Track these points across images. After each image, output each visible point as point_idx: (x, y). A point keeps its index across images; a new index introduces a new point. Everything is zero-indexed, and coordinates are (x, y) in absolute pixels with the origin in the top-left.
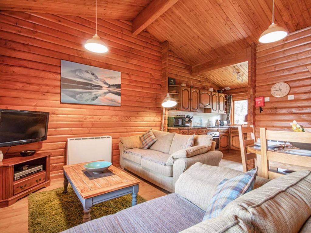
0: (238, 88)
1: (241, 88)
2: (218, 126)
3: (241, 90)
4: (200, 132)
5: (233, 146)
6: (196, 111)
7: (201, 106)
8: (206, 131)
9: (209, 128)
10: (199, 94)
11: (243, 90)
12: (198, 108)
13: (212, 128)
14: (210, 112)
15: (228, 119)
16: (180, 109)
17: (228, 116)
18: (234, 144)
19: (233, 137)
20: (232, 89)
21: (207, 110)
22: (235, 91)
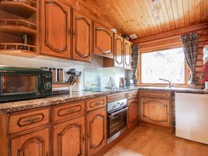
0: (146, 36)
1: (150, 35)
2: (123, 87)
3: (151, 38)
4: (92, 105)
5: (144, 116)
6: (87, 59)
7: (97, 52)
8: (105, 100)
9: (111, 93)
10: (91, 26)
11: (153, 37)
12: (89, 55)
13: (116, 92)
14: (113, 65)
15: (134, 76)
16: (38, 50)
17: (134, 72)
18: (146, 114)
19: (144, 103)
20: (139, 38)
21: (107, 62)
22: (142, 40)
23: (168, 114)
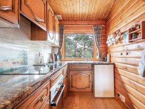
5: (72, 87)
14: (45, 39)
17: (60, 49)
19: (72, 75)
22: (67, 23)
23: (90, 82)
